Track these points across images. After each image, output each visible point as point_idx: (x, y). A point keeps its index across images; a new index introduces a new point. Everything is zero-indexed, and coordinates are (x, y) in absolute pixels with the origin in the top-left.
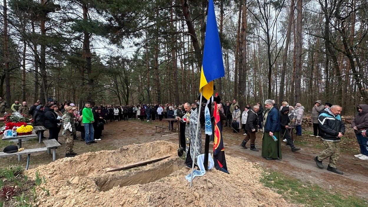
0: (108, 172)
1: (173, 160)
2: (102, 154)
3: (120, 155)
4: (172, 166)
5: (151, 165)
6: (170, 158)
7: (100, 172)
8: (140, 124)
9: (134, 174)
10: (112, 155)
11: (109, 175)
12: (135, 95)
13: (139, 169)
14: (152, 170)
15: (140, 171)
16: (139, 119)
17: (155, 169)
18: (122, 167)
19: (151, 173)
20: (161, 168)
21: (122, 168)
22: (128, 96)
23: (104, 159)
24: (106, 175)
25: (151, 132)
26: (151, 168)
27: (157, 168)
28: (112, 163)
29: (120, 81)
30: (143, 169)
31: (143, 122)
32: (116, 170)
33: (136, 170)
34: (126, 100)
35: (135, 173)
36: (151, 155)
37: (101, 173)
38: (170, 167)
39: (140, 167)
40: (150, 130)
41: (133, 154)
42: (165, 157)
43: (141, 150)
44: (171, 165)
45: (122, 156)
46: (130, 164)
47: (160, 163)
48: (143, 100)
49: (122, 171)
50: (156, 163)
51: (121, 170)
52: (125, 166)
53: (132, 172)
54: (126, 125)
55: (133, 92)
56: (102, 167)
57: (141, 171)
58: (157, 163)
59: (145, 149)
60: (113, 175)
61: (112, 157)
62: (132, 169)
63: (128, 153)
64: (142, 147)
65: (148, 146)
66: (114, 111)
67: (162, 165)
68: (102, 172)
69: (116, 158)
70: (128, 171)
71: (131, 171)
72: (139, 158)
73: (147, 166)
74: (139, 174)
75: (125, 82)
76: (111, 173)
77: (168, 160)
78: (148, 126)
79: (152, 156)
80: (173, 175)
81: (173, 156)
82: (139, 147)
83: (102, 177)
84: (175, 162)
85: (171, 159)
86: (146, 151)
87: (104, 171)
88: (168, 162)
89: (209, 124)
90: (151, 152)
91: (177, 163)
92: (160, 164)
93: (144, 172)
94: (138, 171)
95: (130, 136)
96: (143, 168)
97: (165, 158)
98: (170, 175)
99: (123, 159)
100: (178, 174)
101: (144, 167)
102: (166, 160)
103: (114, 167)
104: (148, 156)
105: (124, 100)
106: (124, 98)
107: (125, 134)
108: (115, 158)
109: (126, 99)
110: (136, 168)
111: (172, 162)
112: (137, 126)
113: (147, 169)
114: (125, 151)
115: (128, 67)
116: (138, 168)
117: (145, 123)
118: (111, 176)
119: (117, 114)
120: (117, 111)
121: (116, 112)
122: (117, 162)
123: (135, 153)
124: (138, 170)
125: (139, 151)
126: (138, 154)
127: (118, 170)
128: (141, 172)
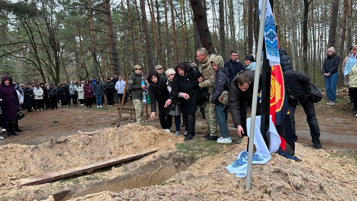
0: (24, 185)
1: (163, 158)
2: (8, 152)
3: (50, 154)
4: (161, 169)
5: (121, 168)
6: (157, 155)
7: (6, 187)
8: (86, 112)
9: (85, 188)
10: (31, 153)
11: (28, 192)
12: (71, 68)
13: (97, 178)
14: (124, 178)
15: (97, 181)
16: (82, 105)
17: (129, 177)
18: (56, 174)
19: (122, 185)
20: (141, 174)
21: (56, 177)
22: (57, 69)
23: (13, 161)
24: (20, 193)
25: (108, 120)
26: (120, 175)
27: (133, 173)
28: (34, 169)
29: (40, 42)
30: (104, 177)
31: (92, 109)
32: (43, 181)
33: (88, 179)
34: (55, 77)
35: (87, 186)
36: (117, 152)
37: (8, 189)
38: (159, 171)
39: (97, 174)
40: (106, 118)
41: (78, 152)
42: (146, 152)
43: (95, 142)
44: (161, 167)
45: (55, 155)
46: (74, 169)
47: (138, 163)
48: (87, 76)
49: (58, 182)
50: (130, 165)
51: (56, 181)
52: (64, 172)
53: (81, 183)
54: (58, 115)
55: (66, 63)
56: (10, 178)
57: (99, 181)
58: (132, 163)
59: (105, 139)
60: (37, 192)
61: (32, 157)
62: (79, 178)
63: (67, 148)
64: (96, 136)
65: (110, 135)
66: (34, 92)
67: (143, 168)
68: (11, 187)
69: (42, 160)
70: (71, 183)
71: (77, 182)
72: (91, 158)
73: (113, 171)
74: (97, 187)
75: (51, 45)
76: (33, 188)
77: (154, 157)
78: (102, 113)
79: (119, 153)
80: (173, 181)
81: (162, 149)
82: (90, 137)
83: (11, 197)
84: (167, 162)
85: (160, 155)
86: (106, 143)
87: (13, 185)
88: (155, 162)
89: (272, 39)
90: (117, 145)
91: (171, 162)
92: (138, 165)
93: (106, 183)
94: (94, 181)
95: (69, 128)
96: (104, 175)
97: (146, 155)
98: (168, 181)
99: (58, 161)
100: (184, 178)
101: (106, 173)
102: (150, 158)
103: (39, 176)
104: (111, 153)
105: (51, 77)
106: (51, 73)
107: (58, 127)
108: (39, 160)
109: (55, 74)
110: (88, 176)
111: (162, 162)
112: (81, 115)
113: (113, 177)
114: (61, 144)
115: (54, 18)
116: (92, 176)
117: (94, 110)
118: (32, 193)
119: (40, 96)
120: (40, 91)
121: (38, 93)
122: (45, 167)
123: (82, 148)
124: (93, 179)
125: (92, 144)
126: (89, 150)
127: (49, 182)
128: (100, 183)
